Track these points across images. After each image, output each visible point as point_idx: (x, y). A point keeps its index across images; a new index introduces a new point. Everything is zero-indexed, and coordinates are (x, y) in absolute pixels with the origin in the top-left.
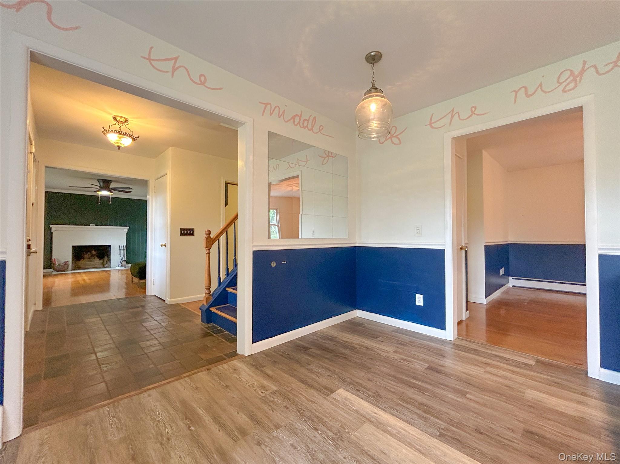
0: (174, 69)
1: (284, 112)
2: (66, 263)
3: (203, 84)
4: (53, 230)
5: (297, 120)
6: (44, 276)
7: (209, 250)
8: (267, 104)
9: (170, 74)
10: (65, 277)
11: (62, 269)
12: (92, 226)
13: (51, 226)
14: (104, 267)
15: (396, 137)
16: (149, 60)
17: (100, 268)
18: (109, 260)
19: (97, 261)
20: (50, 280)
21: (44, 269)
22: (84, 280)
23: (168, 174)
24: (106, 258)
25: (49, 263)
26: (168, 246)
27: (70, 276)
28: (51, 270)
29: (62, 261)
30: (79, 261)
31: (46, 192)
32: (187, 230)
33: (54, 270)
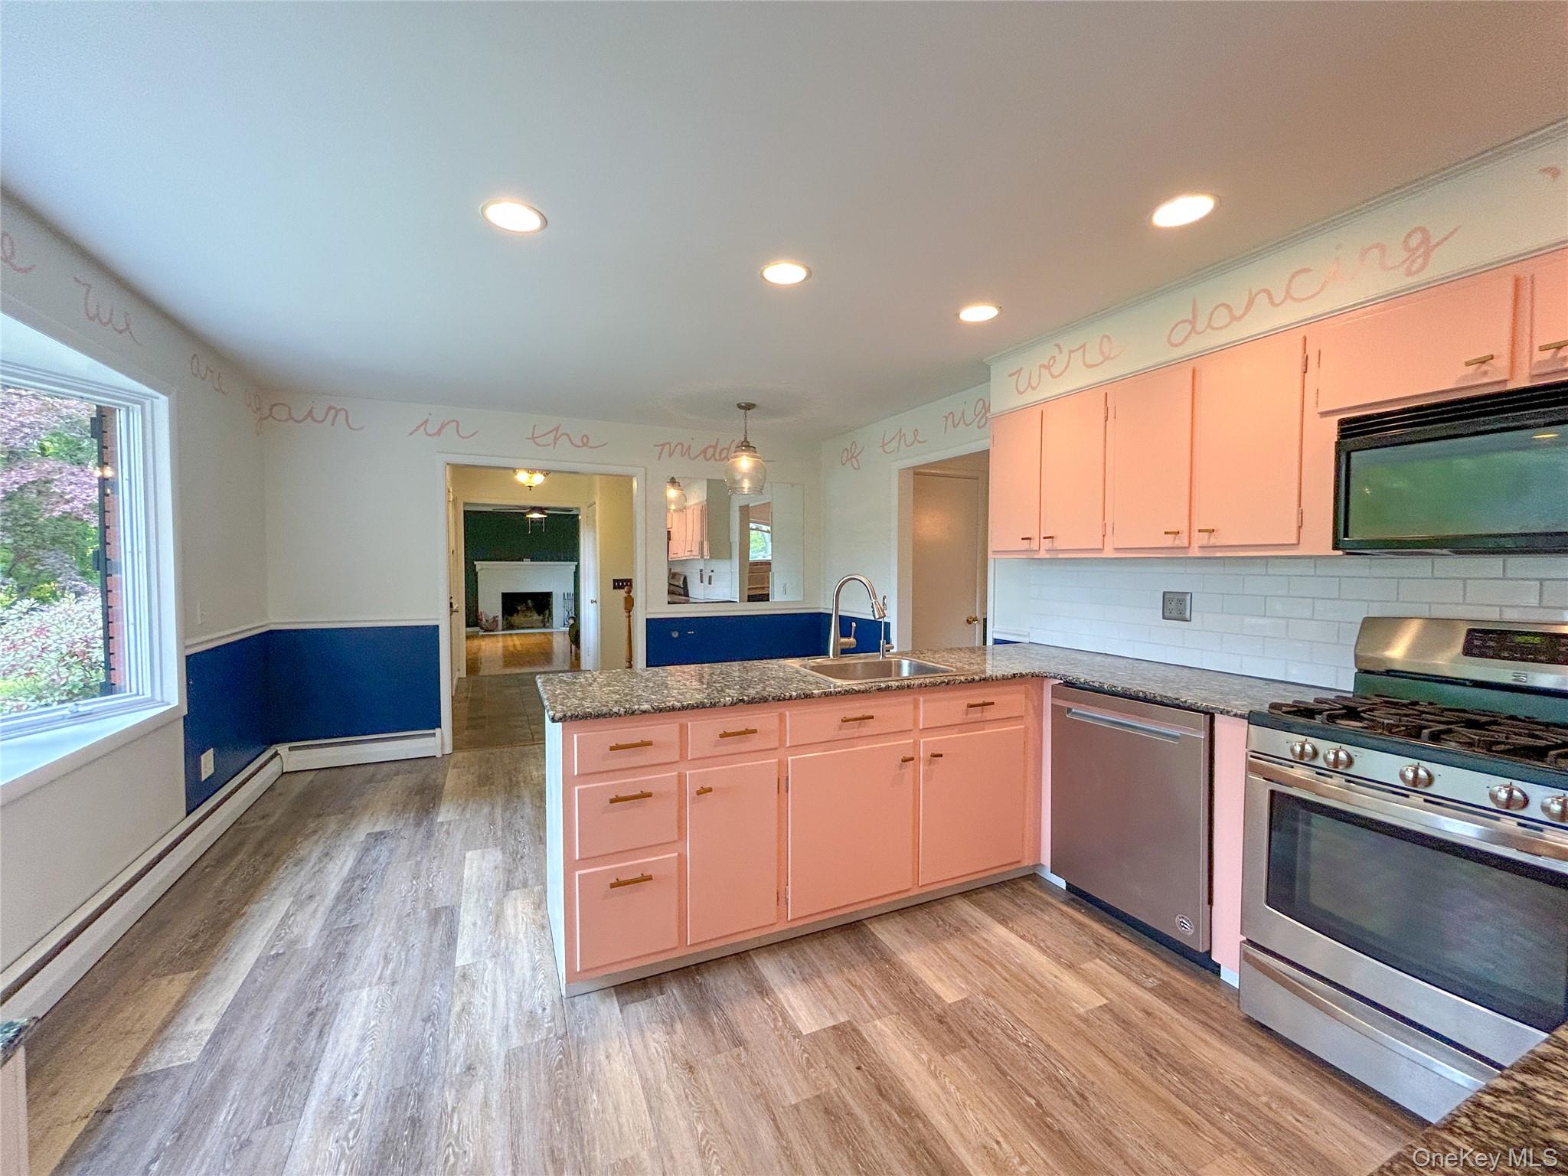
0: (556, 439)
1: (689, 448)
2: (495, 618)
3: (584, 445)
4: (478, 568)
5: (710, 451)
6: (468, 638)
7: (629, 612)
8: (663, 445)
9: (551, 447)
10: (494, 639)
11: (490, 629)
12: (527, 562)
13: (476, 563)
14: (544, 626)
15: (855, 457)
16: (533, 438)
17: (541, 628)
18: (551, 614)
19: (536, 617)
20: (476, 642)
21: (468, 626)
22: (514, 646)
23: (597, 503)
24: (547, 612)
25: (473, 618)
26: (599, 603)
27: (500, 639)
28: (477, 629)
29: (491, 616)
30: (512, 615)
31: (465, 512)
32: (622, 581)
33: (482, 628)
